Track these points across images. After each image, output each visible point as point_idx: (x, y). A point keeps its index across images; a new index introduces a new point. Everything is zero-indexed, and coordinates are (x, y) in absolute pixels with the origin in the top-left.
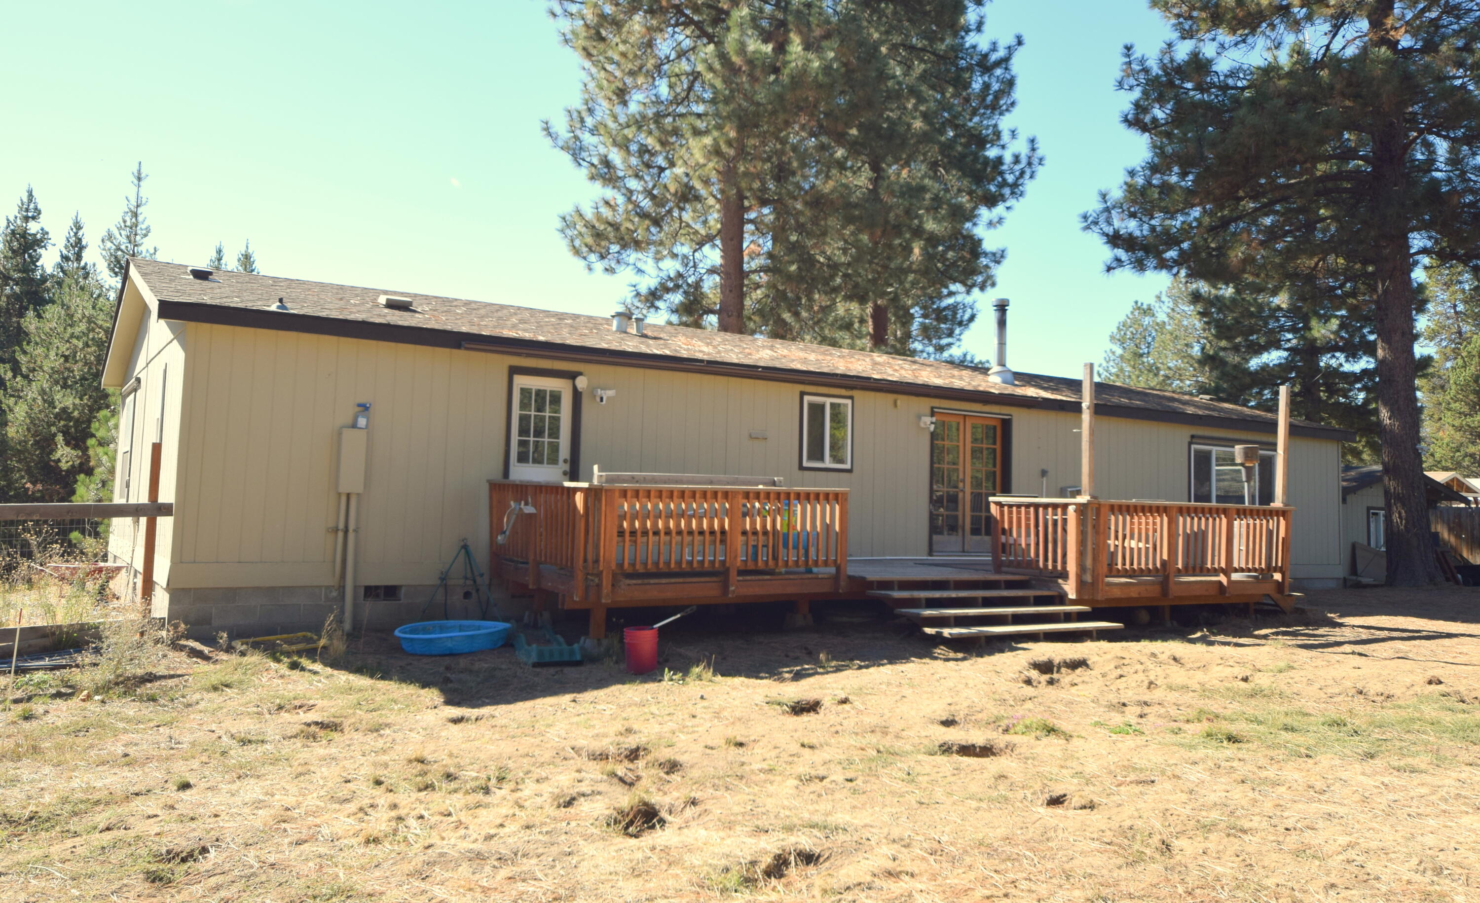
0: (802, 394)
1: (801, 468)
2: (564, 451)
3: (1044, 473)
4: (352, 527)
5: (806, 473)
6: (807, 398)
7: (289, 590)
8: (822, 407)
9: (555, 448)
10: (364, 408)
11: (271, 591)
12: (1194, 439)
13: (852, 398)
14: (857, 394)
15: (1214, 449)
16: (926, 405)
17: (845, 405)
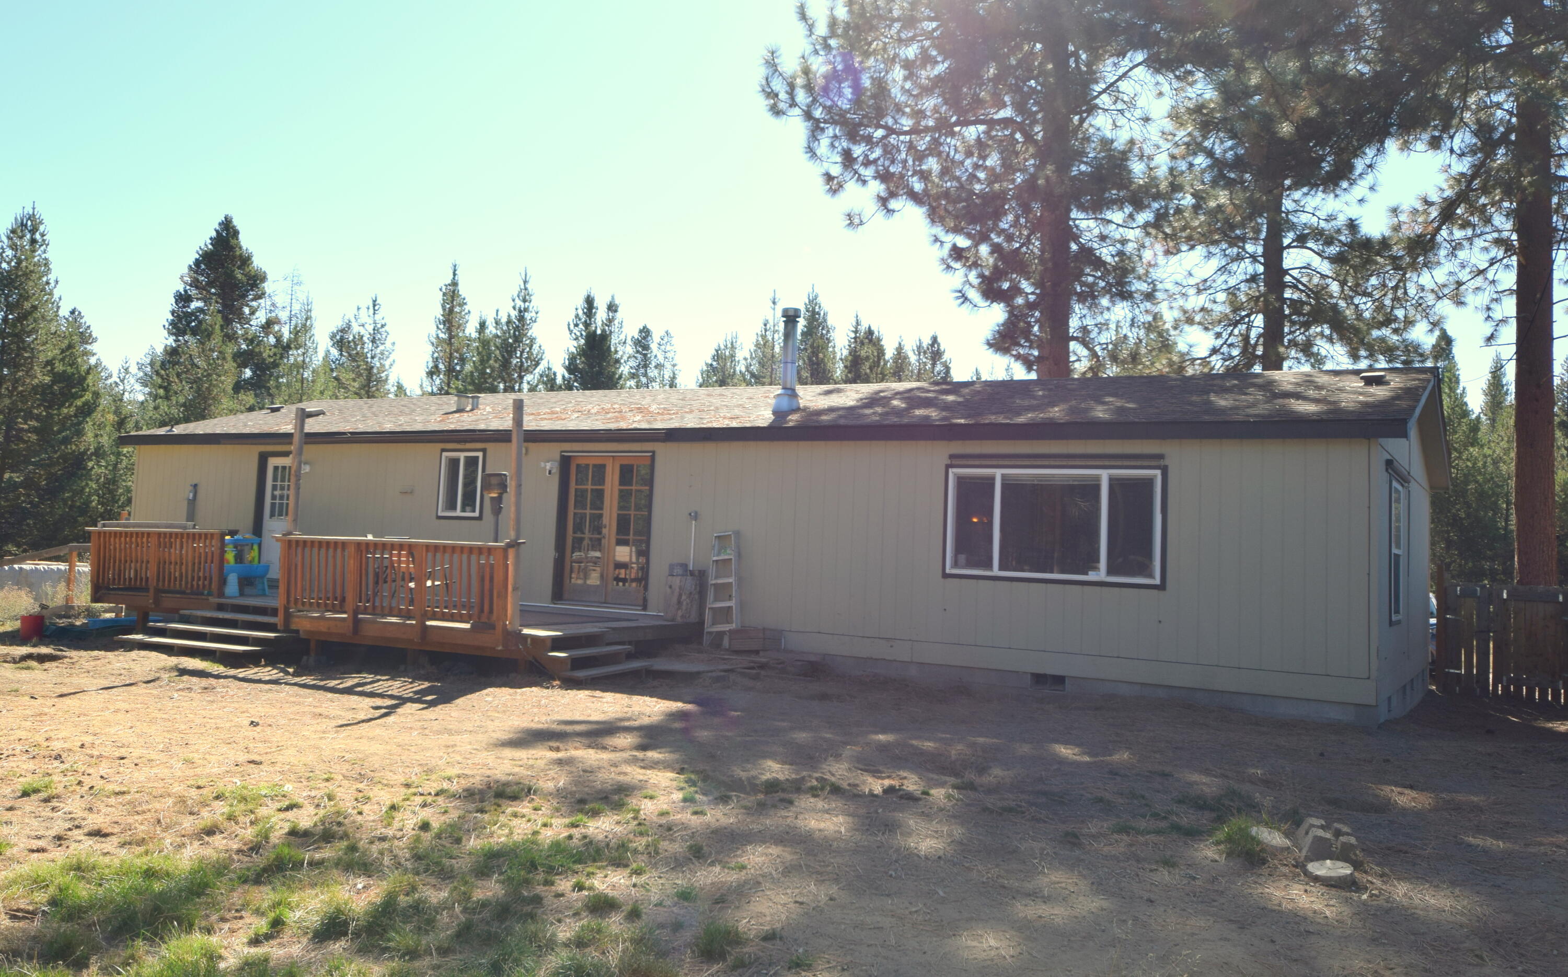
0: (442, 451)
1: (437, 517)
3: (694, 515)
5: (441, 521)
6: (445, 454)
8: (458, 461)
10: (194, 487)
12: (956, 460)
13: (484, 451)
14: (490, 447)
15: (998, 473)
16: (555, 450)
17: (477, 458)
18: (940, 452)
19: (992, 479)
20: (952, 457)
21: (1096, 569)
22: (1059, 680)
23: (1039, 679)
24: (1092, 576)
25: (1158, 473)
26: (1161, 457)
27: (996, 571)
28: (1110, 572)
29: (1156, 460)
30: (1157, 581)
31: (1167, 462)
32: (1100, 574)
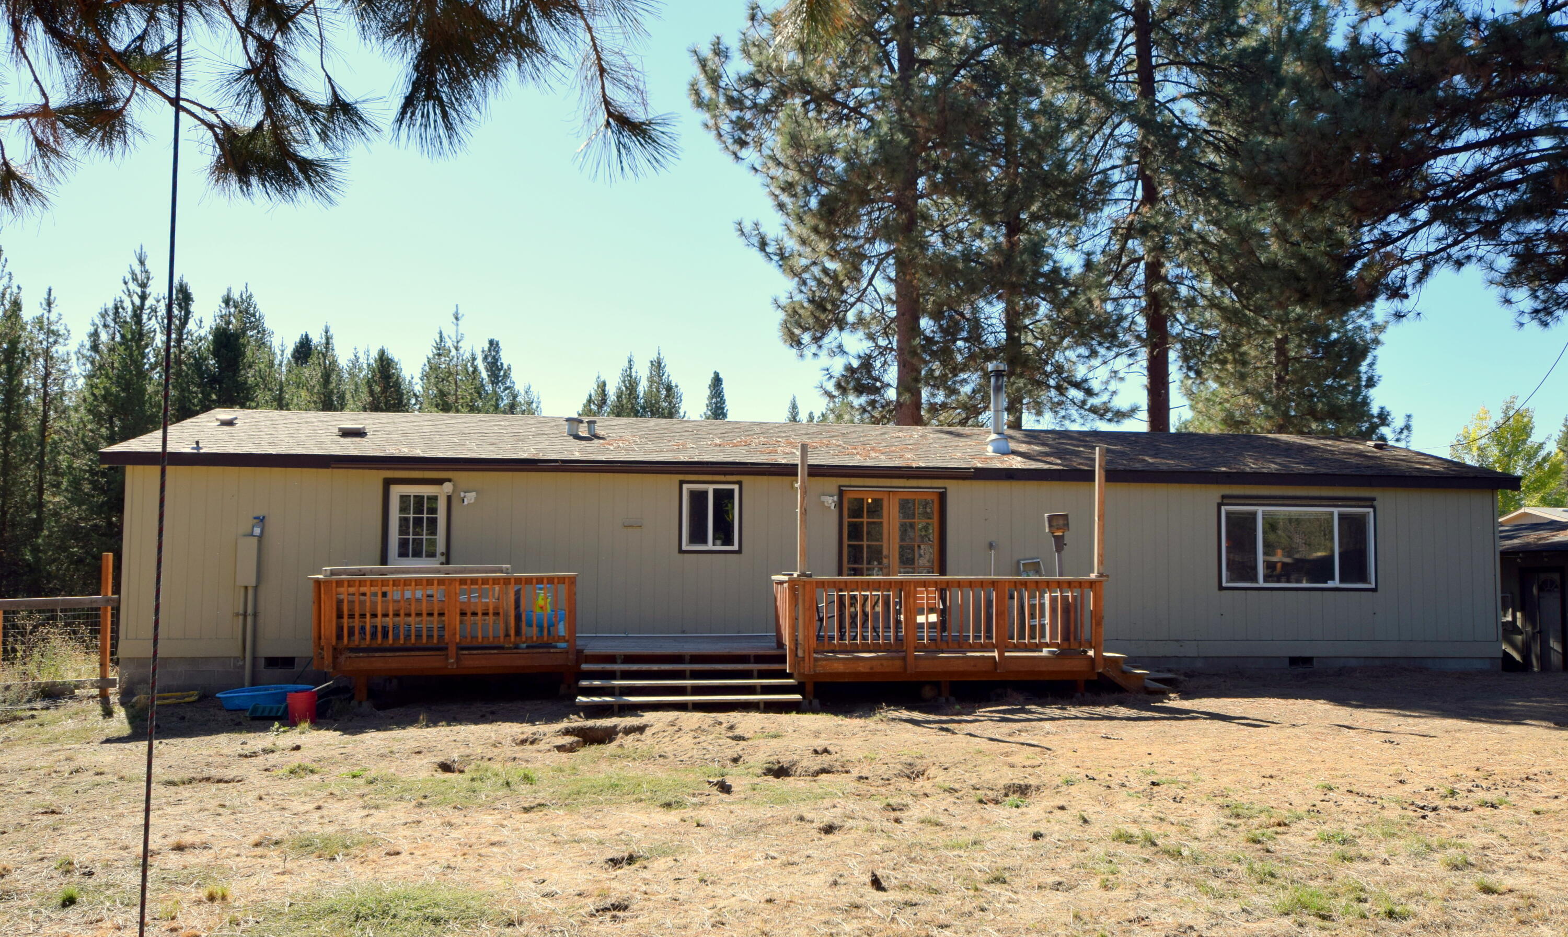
0: (682, 483)
1: (681, 551)
2: (441, 547)
3: (991, 546)
4: (250, 611)
5: (686, 555)
6: (685, 486)
7: (206, 659)
8: (705, 494)
9: (432, 543)
10: (261, 520)
11: (193, 660)
12: (1226, 499)
13: (740, 483)
14: (746, 479)
15: (1260, 510)
16: (832, 484)
17: (732, 491)
18: (1213, 493)
19: (1254, 515)
20: (1223, 497)
21: (1333, 579)
22: (1307, 661)
23: (1294, 661)
24: (1330, 584)
25: (1371, 510)
26: (1374, 499)
27: (1261, 583)
28: (1341, 581)
29: (1369, 502)
30: (1373, 586)
31: (1375, 503)
32: (1336, 583)
